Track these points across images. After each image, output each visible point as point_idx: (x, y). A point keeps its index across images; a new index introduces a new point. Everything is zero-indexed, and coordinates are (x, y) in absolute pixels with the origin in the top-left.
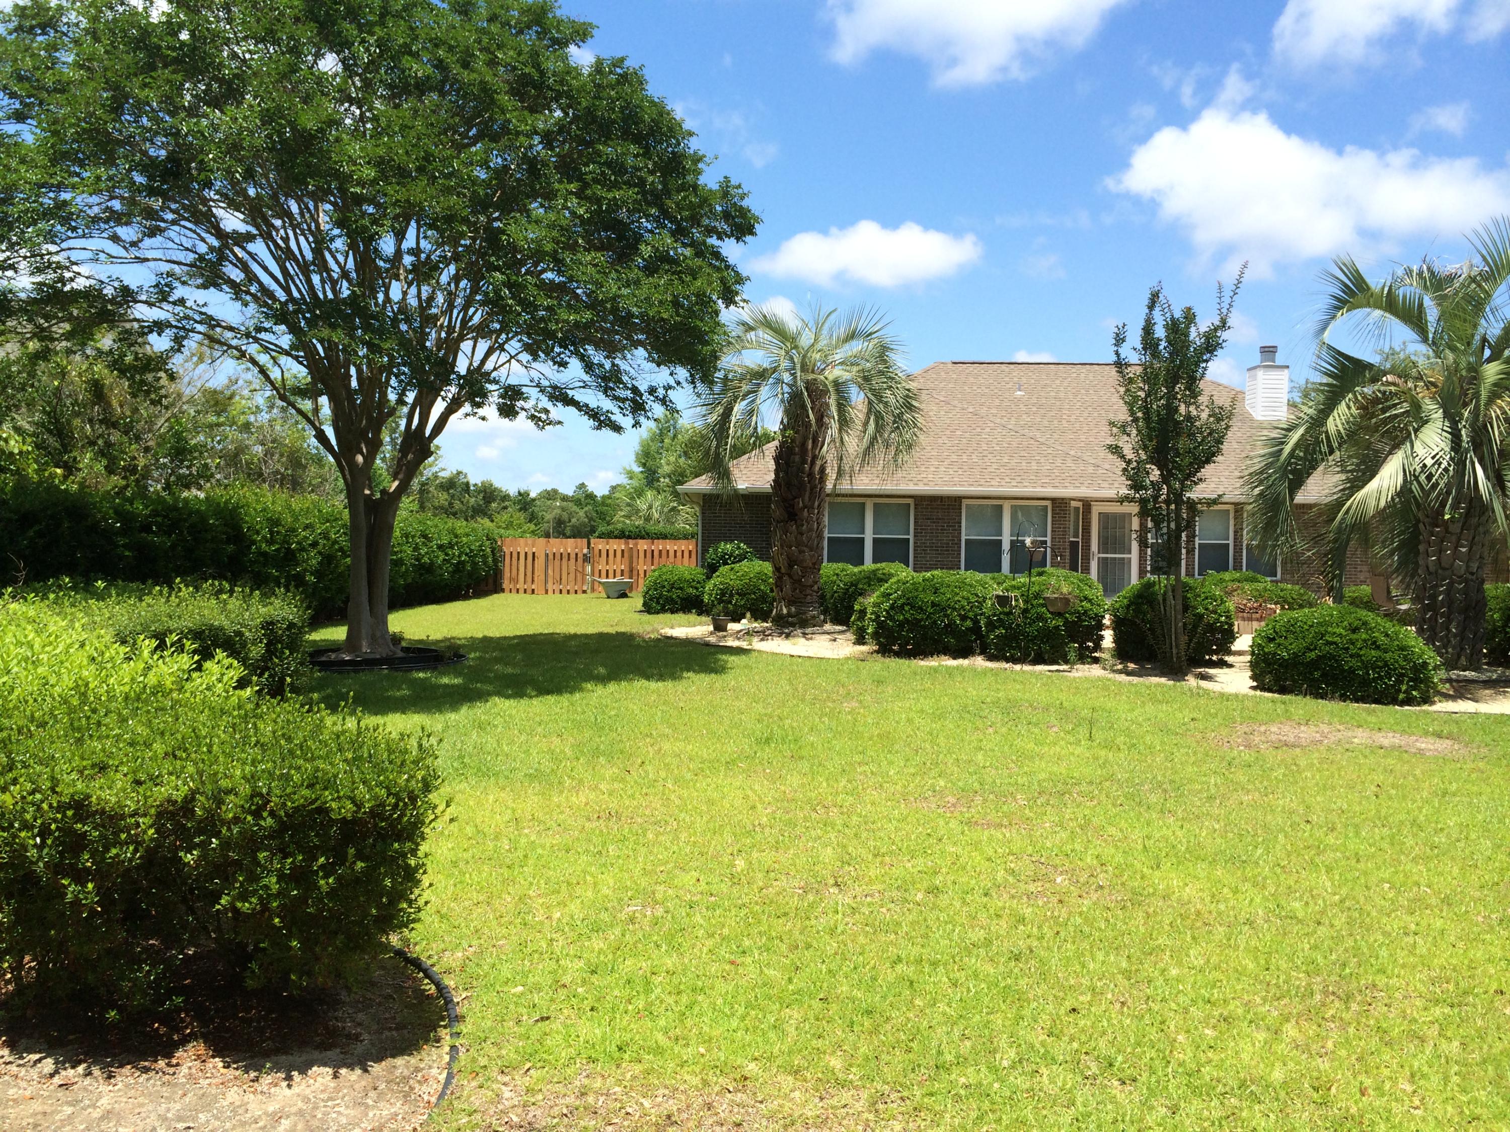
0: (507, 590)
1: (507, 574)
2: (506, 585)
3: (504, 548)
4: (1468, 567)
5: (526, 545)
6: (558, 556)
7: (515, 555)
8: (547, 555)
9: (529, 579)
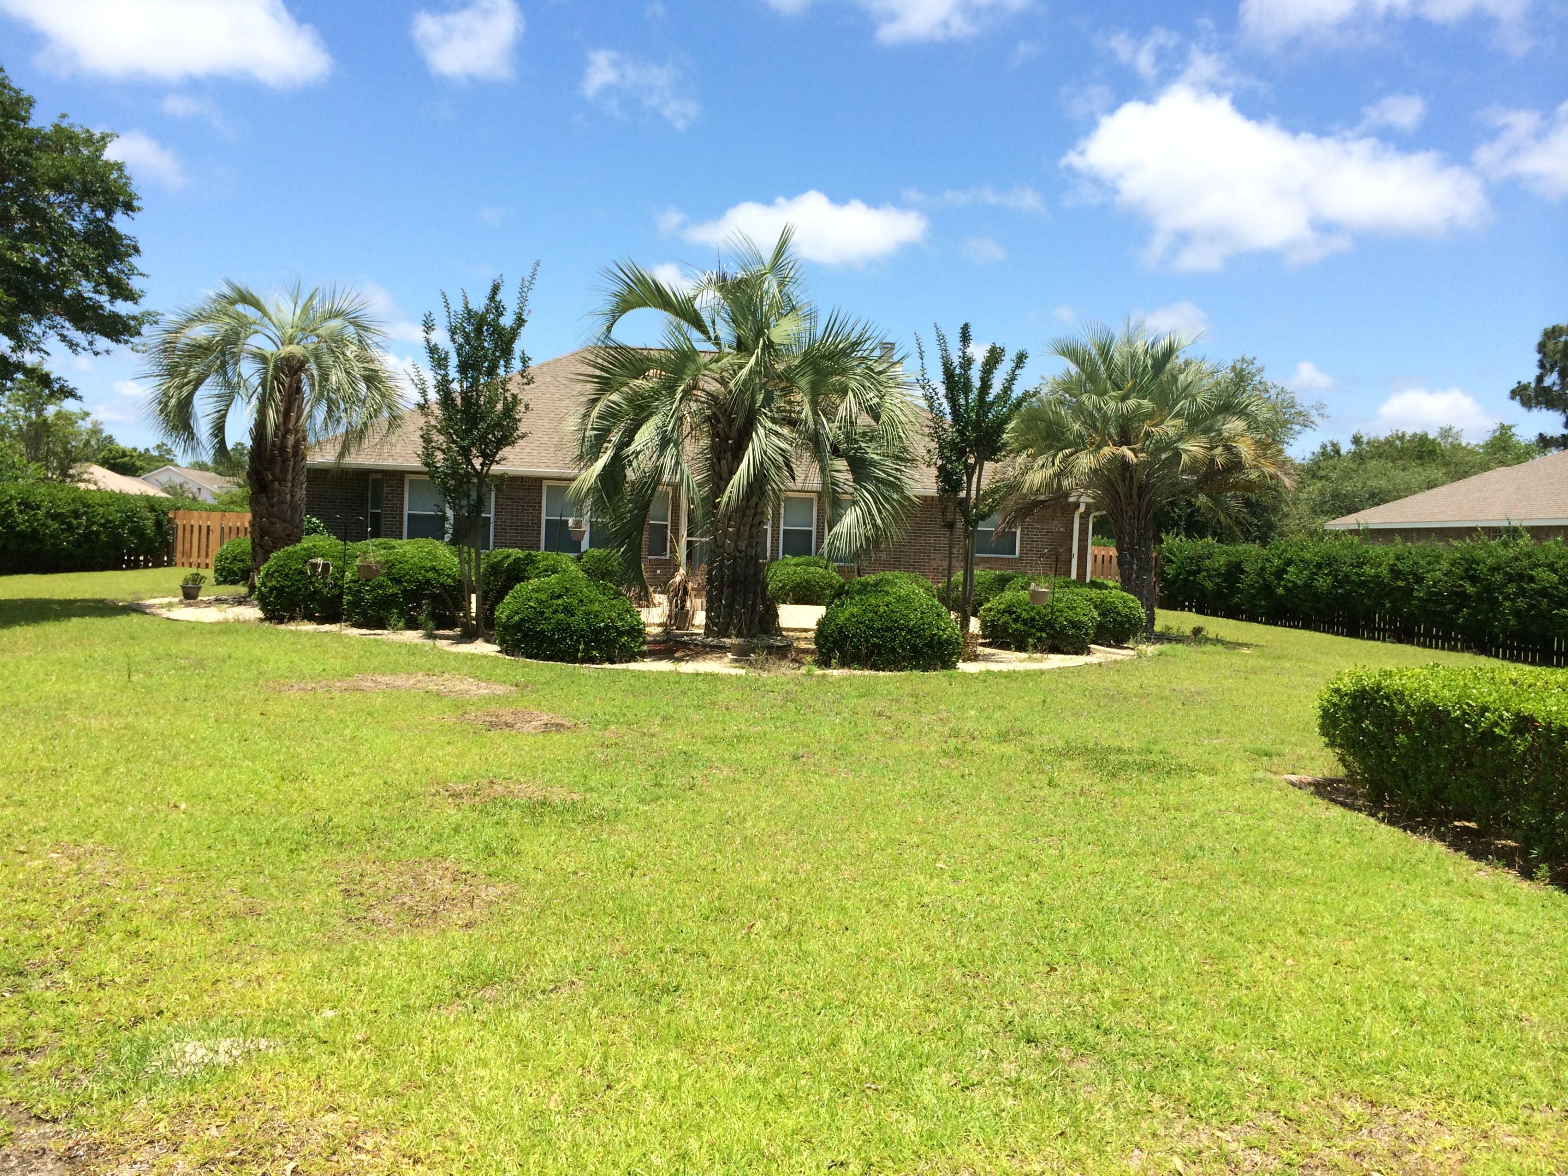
0: (179, 563)
1: (179, 548)
2: (178, 558)
3: (178, 521)
4: (736, 545)
5: (200, 518)
6: (234, 531)
7: (188, 528)
8: (222, 529)
9: (203, 553)
